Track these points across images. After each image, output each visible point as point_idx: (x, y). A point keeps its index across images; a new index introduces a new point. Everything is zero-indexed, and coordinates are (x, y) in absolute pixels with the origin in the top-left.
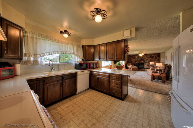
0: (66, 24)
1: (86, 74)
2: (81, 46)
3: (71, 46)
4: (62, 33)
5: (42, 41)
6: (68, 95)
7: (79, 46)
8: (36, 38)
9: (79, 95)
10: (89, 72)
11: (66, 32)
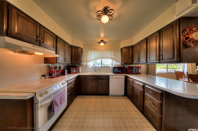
0: (102, 35)
1: (120, 78)
2: (120, 50)
3: (109, 52)
4: (99, 43)
5: (90, 52)
6: (101, 93)
7: (118, 49)
8: (87, 51)
9: (112, 97)
10: (124, 77)
11: (102, 41)
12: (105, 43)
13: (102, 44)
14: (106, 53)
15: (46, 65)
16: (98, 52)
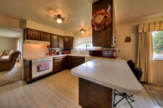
12: (85, 31)
13: (82, 32)
14: (88, 38)
15: (48, 49)
16: (83, 38)
